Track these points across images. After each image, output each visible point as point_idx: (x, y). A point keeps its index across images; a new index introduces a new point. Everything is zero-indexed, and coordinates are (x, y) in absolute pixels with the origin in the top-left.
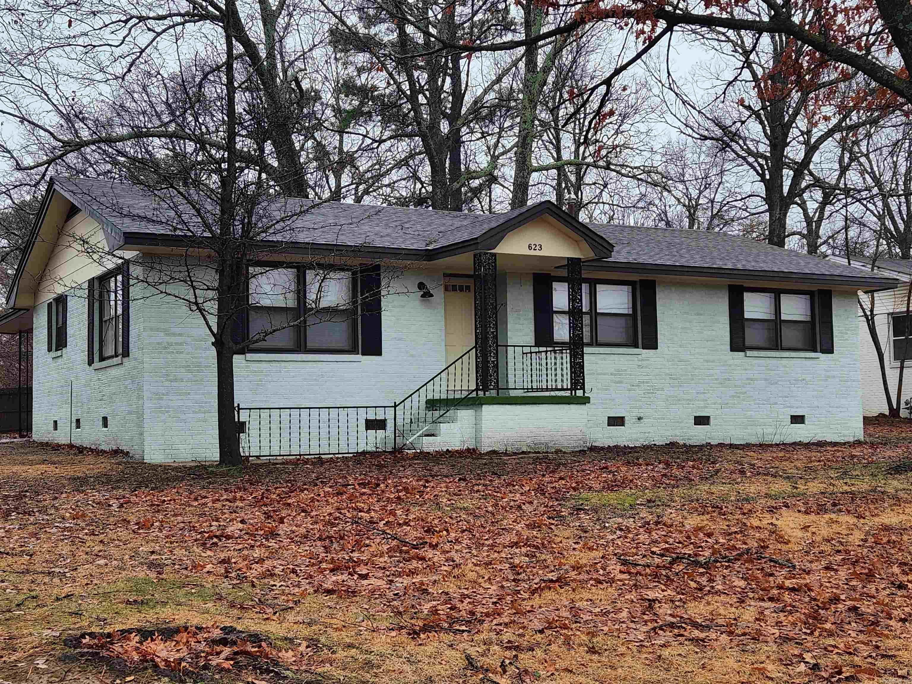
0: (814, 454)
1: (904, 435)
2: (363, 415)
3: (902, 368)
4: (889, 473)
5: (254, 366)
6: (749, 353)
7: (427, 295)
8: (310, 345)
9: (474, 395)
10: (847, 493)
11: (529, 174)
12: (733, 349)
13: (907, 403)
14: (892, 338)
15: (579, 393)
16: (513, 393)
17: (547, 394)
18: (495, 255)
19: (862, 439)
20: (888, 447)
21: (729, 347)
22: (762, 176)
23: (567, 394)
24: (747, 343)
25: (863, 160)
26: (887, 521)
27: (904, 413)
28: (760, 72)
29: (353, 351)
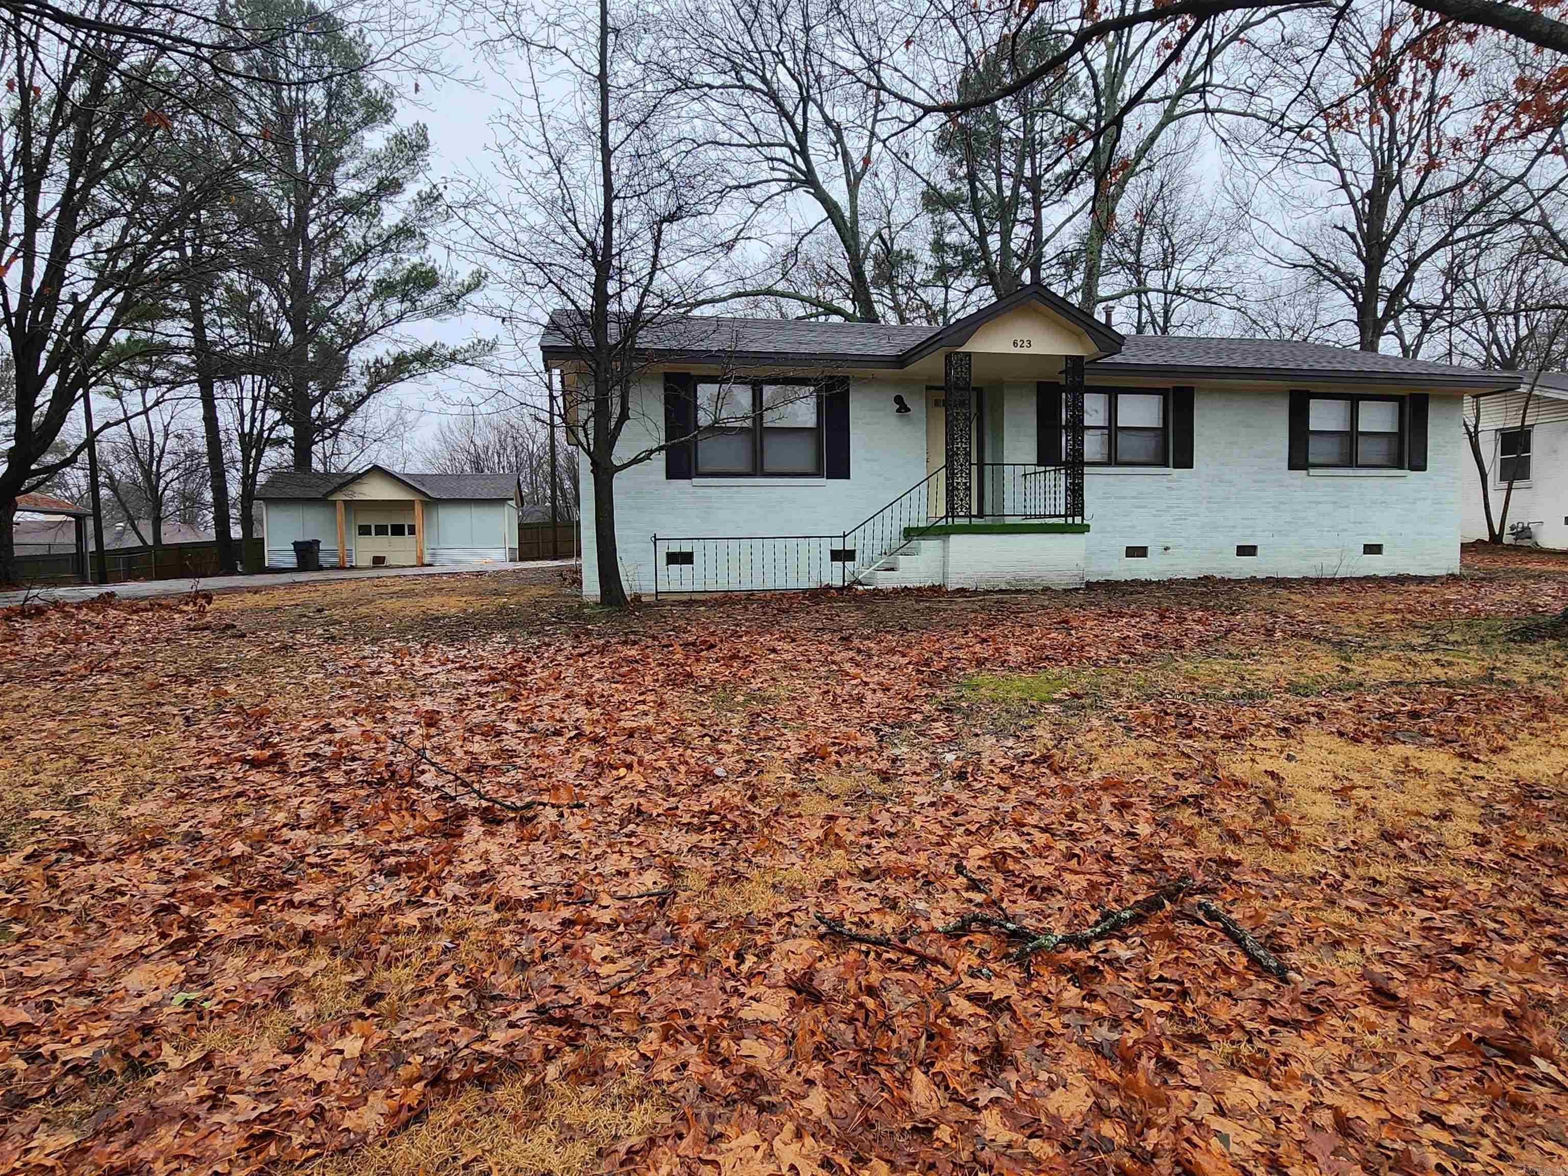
0: (1389, 597)
1: (1512, 566)
2: (827, 546)
3: (1509, 490)
4: (1510, 640)
5: (700, 492)
6: (1312, 471)
7: (903, 408)
8: (768, 467)
9: (944, 522)
10: (1439, 683)
11: (1095, 305)
12: (1291, 467)
13: (1512, 528)
14: (1499, 456)
15: (1078, 520)
16: (1009, 521)
17: (1036, 521)
18: (969, 354)
19: (1457, 572)
20: (1495, 585)
21: (1286, 464)
22: (1354, 299)
23: (1062, 521)
24: (1311, 459)
25: (1468, 285)
26: (1526, 771)
27: (1507, 539)
28: (1357, 193)
29: (817, 474)
